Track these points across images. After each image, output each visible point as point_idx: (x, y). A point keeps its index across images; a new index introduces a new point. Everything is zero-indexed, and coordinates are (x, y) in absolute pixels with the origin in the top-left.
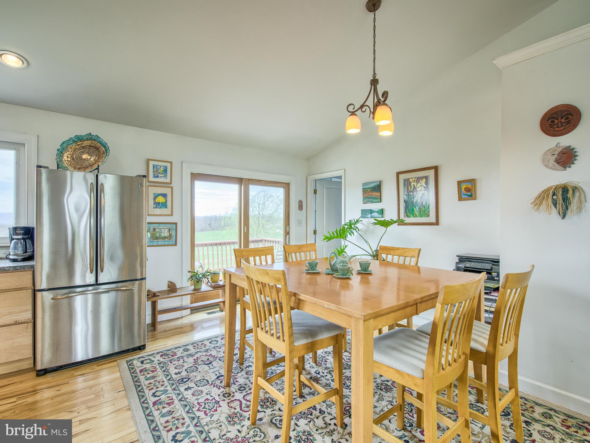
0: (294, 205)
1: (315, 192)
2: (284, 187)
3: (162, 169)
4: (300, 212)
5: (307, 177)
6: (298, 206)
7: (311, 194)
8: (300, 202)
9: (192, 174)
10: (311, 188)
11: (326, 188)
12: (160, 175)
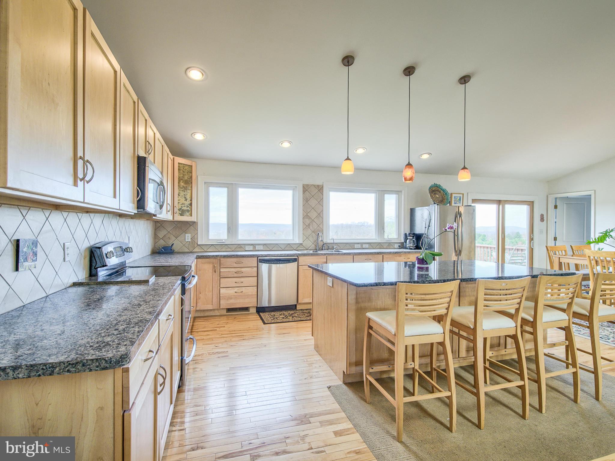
0: (537, 218)
1: (556, 207)
2: (528, 205)
3: (458, 199)
4: (542, 223)
5: (547, 197)
6: (540, 219)
7: (552, 208)
8: (542, 216)
9: (472, 199)
10: (552, 203)
11: (566, 204)
12: (457, 202)
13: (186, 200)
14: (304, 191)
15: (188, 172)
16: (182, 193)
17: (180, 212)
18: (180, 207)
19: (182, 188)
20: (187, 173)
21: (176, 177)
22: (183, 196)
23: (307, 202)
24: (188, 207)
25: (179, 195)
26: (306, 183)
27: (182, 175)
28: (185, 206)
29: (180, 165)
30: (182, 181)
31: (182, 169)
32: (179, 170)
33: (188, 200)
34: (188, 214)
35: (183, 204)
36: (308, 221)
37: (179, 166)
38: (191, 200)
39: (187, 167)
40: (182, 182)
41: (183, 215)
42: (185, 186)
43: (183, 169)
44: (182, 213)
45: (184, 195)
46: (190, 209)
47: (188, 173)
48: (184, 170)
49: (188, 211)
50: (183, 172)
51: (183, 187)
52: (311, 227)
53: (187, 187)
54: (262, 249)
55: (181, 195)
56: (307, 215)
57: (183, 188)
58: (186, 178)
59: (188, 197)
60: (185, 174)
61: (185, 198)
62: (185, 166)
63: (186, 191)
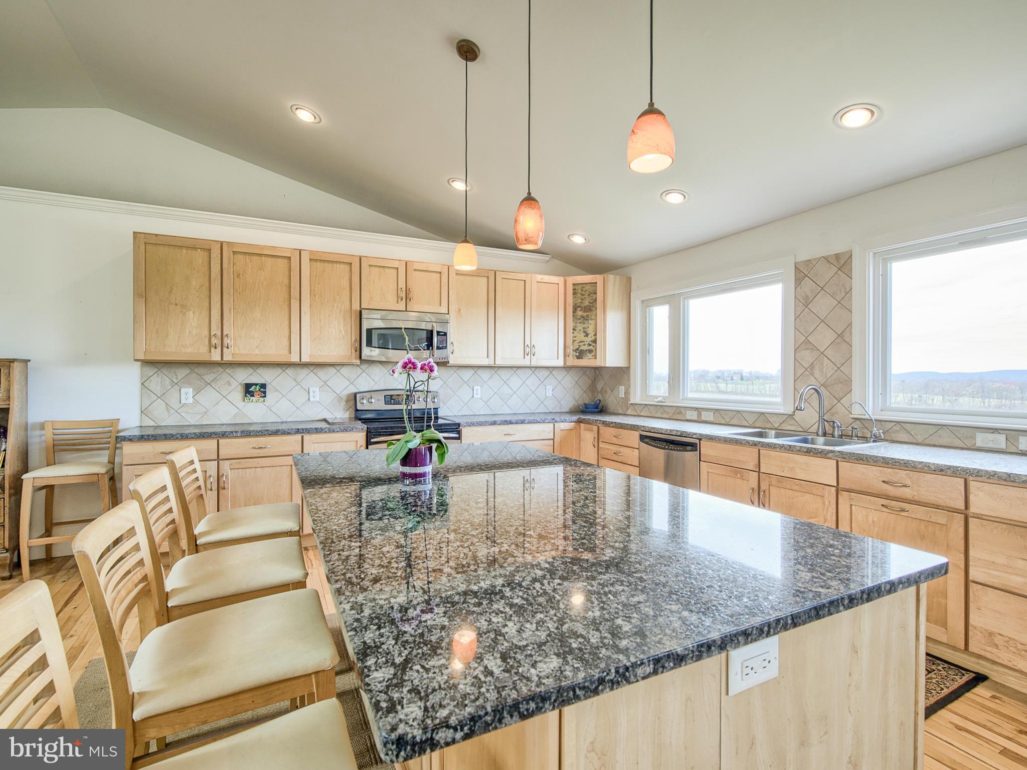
13: (587, 335)
14: (798, 281)
15: (591, 293)
16: (580, 327)
17: (577, 354)
18: (577, 347)
19: (580, 319)
20: (589, 295)
21: (569, 305)
22: (582, 330)
23: (806, 307)
24: (590, 345)
25: (574, 329)
26: (803, 257)
27: (580, 300)
28: (584, 345)
29: (577, 287)
30: (579, 309)
31: (580, 291)
32: (574, 294)
33: (589, 336)
34: (590, 356)
35: (581, 342)
36: (808, 357)
37: (574, 289)
38: (595, 335)
39: (587, 287)
40: (580, 311)
41: (582, 358)
42: (585, 314)
43: (582, 291)
44: (579, 355)
45: (584, 328)
46: (593, 349)
47: (591, 295)
48: (583, 293)
49: (590, 351)
50: (582, 294)
51: (582, 317)
52: (817, 372)
53: (588, 316)
54: (711, 419)
55: (578, 329)
56: (807, 342)
57: (582, 319)
58: (586, 303)
59: (590, 330)
60: (585, 298)
61: (585, 332)
62: (583, 285)
63: (586, 322)
